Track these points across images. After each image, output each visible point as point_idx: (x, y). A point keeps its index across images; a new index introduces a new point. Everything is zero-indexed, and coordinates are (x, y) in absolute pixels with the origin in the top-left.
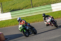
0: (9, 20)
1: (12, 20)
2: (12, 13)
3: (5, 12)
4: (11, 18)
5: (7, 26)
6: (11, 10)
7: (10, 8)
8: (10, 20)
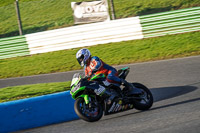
0: (132, 41)
1: (144, 43)
2: (143, 21)
3: (121, 17)
4: (142, 37)
5: (126, 60)
6: (142, 8)
7: (138, 4)
8: (137, 40)
